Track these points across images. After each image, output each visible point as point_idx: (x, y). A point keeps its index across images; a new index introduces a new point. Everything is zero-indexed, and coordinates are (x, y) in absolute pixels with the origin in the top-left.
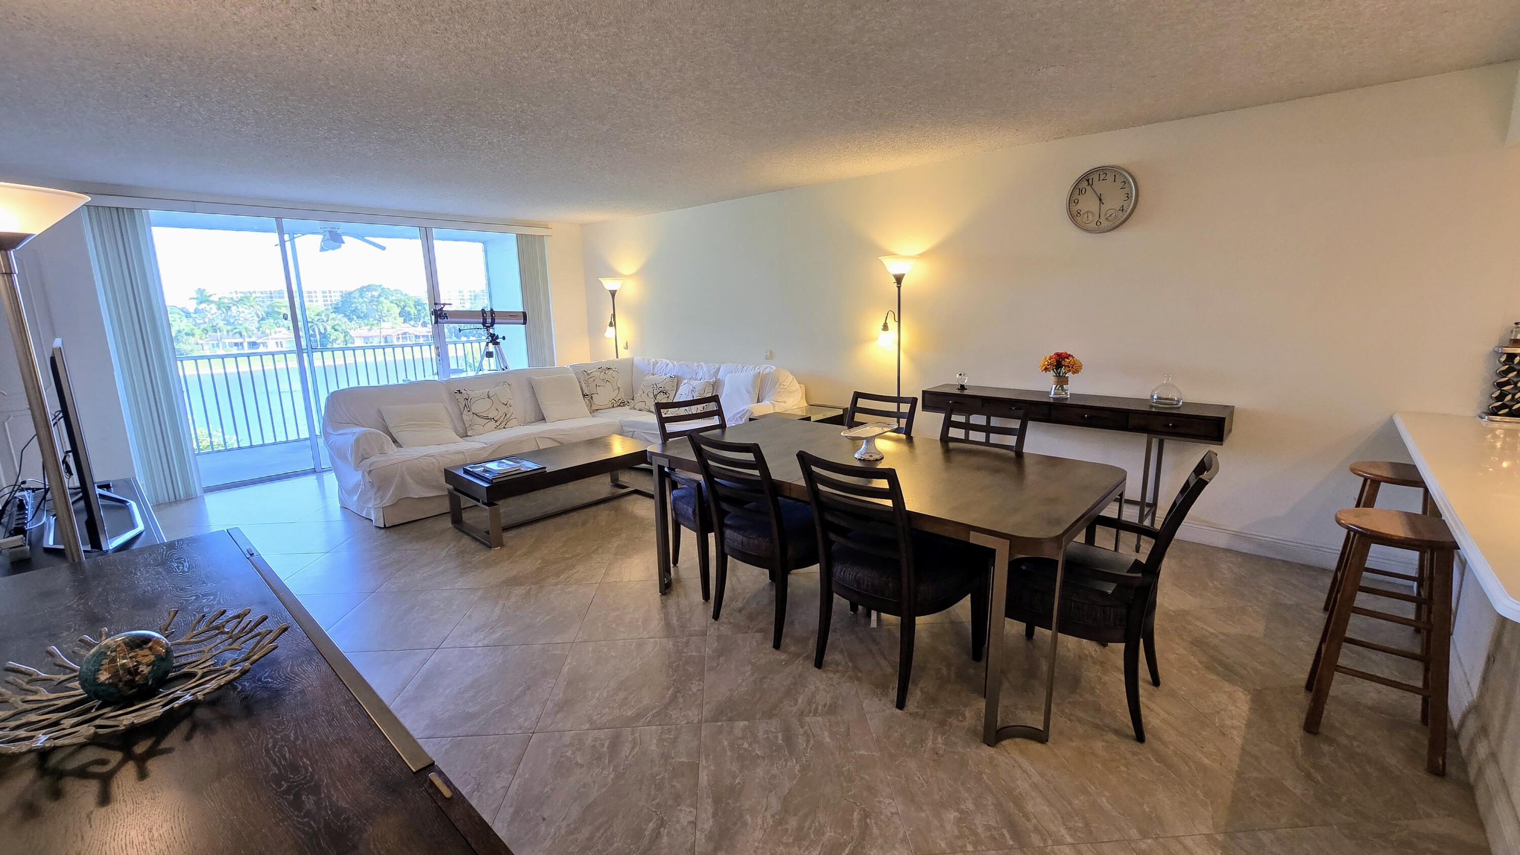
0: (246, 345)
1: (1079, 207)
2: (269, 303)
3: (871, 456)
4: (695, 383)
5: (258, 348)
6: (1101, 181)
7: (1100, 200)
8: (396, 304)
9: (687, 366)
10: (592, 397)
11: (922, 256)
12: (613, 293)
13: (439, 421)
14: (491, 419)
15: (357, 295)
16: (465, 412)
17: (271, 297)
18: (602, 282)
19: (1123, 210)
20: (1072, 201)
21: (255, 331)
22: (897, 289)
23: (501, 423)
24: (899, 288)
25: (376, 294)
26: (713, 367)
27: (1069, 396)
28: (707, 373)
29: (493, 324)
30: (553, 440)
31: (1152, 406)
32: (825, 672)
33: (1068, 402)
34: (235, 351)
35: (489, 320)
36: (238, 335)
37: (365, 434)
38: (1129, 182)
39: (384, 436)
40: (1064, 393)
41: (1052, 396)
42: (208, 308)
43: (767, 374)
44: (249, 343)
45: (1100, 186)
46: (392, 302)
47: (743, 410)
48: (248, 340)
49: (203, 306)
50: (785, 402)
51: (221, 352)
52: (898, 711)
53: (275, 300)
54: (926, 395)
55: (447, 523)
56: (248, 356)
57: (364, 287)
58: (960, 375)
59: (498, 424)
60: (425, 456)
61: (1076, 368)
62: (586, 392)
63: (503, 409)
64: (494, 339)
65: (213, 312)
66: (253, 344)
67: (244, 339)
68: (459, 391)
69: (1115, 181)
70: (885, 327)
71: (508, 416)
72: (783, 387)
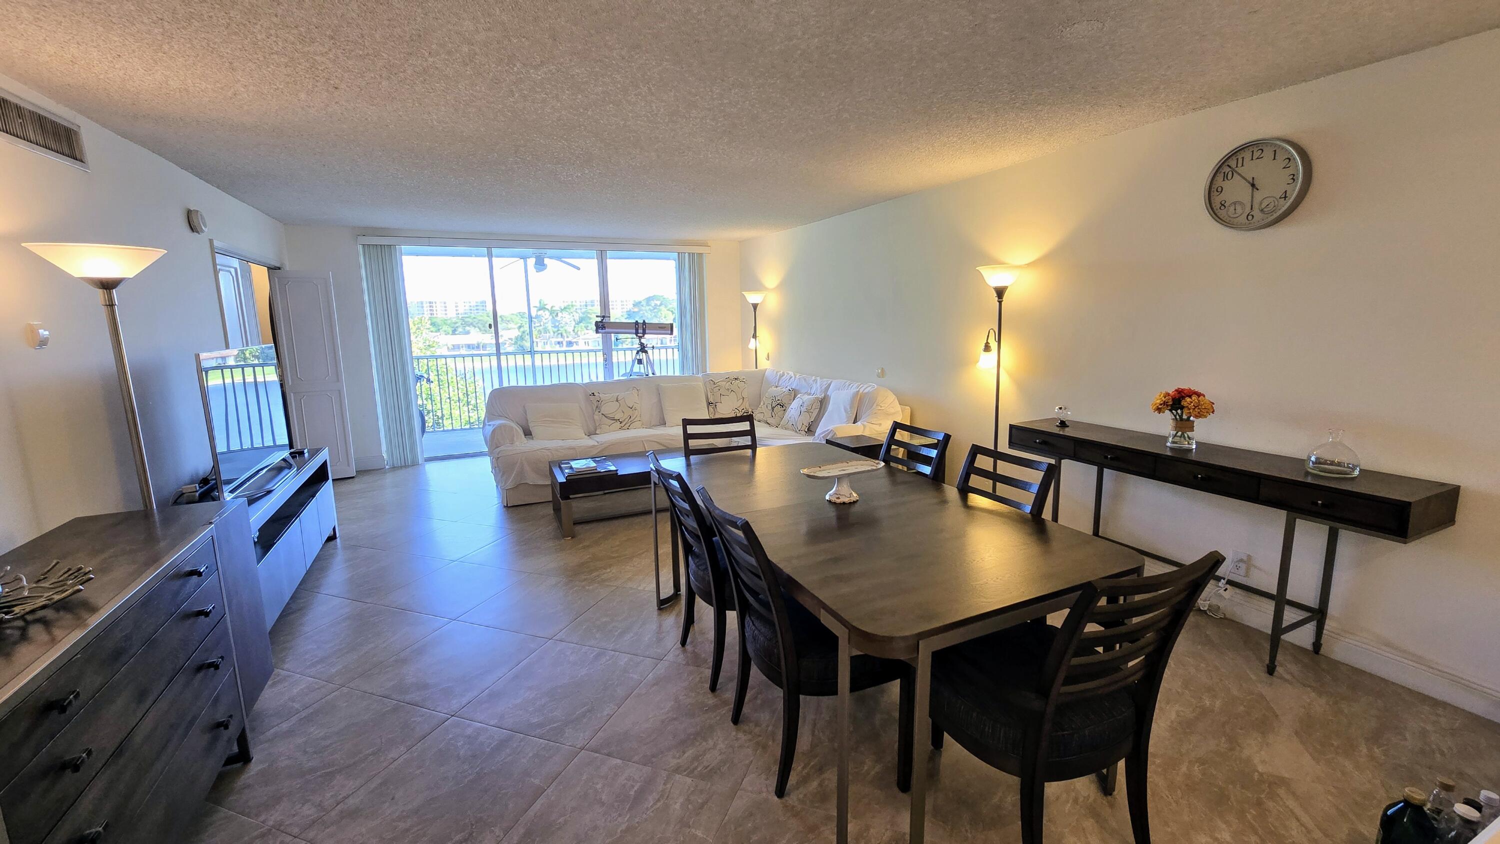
0: (565, 343)
1: (1222, 197)
2: (583, 310)
3: (838, 498)
4: (806, 397)
5: (572, 346)
6: (1254, 161)
7: (1253, 185)
8: (672, 311)
9: (805, 380)
10: (716, 405)
11: (1030, 265)
12: (755, 306)
13: (572, 419)
14: (616, 420)
15: (644, 303)
16: (597, 413)
17: (586, 306)
18: (745, 295)
19: (1285, 197)
20: (1212, 190)
21: (572, 333)
22: (998, 303)
23: (625, 424)
24: (1000, 303)
25: (658, 303)
26: (825, 383)
27: (1194, 447)
28: (819, 388)
29: (644, 333)
30: (661, 444)
31: (1307, 474)
32: (738, 730)
33: (1193, 457)
34: (557, 348)
35: (640, 331)
36: (560, 336)
37: (500, 427)
38: (1294, 159)
39: (516, 429)
40: (1187, 443)
41: (1168, 444)
42: (543, 315)
43: (866, 393)
44: (567, 342)
45: (1251, 168)
46: (668, 310)
47: (828, 430)
48: (566, 339)
49: (540, 313)
50: (880, 425)
51: (548, 348)
52: (776, 798)
53: (589, 307)
54: (1014, 430)
55: (550, 510)
56: (565, 352)
57: (649, 298)
58: (1061, 408)
59: (622, 425)
60: (542, 449)
61: (1205, 410)
62: (711, 400)
63: (629, 412)
64: (643, 349)
65: (546, 317)
66: (570, 343)
67: (564, 338)
68: (593, 393)
69: (1274, 159)
70: (987, 348)
71: (632, 418)
72: (880, 408)
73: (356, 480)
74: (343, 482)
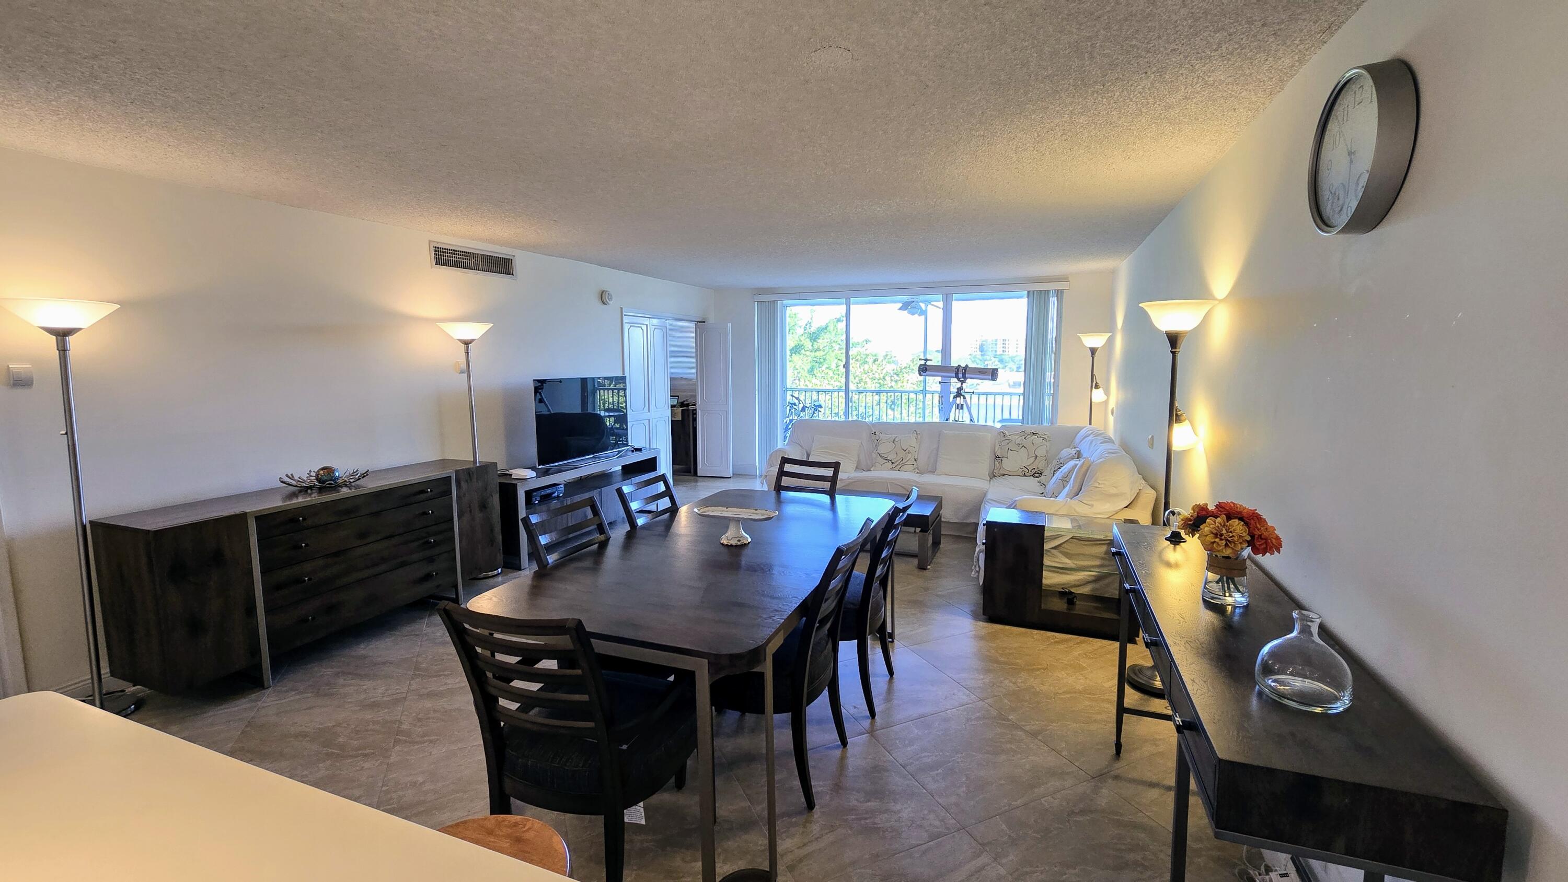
1: (1331, 178)
6: (1355, 109)
7: (1350, 154)
10: (1002, 460)
12: (1093, 351)
13: (848, 454)
14: (888, 461)
16: (874, 451)
18: (1081, 337)
20: (1322, 168)
22: (1172, 355)
24: (1174, 354)
29: (965, 378)
35: (960, 375)
59: (894, 466)
64: (961, 393)
68: (875, 432)
69: (1371, 101)
71: (903, 462)
72: (1097, 485)
73: (731, 479)
74: (723, 479)
